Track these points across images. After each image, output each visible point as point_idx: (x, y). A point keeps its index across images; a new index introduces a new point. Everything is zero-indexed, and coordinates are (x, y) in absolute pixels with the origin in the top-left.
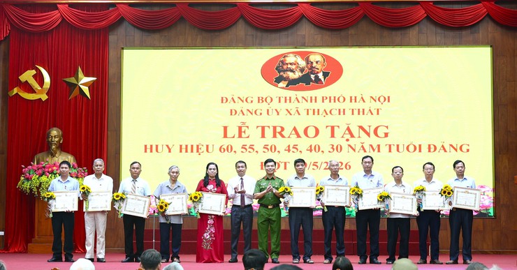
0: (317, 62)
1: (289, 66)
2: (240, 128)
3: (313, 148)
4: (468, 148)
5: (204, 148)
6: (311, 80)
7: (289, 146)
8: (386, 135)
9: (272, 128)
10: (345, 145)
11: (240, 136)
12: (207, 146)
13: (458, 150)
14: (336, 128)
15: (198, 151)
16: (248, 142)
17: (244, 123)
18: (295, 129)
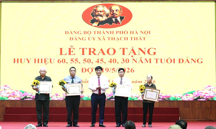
0: (116, 11)
1: (99, 13)
2: (70, 49)
3: (112, 61)
4: (202, 60)
5: (49, 61)
6: (113, 22)
7: (98, 59)
8: (155, 53)
9: (88, 50)
10: (131, 59)
11: (70, 54)
12: (51, 59)
13: (196, 62)
14: (125, 50)
15: (45, 62)
16: (74, 57)
17: (72, 46)
18: (102, 50)
